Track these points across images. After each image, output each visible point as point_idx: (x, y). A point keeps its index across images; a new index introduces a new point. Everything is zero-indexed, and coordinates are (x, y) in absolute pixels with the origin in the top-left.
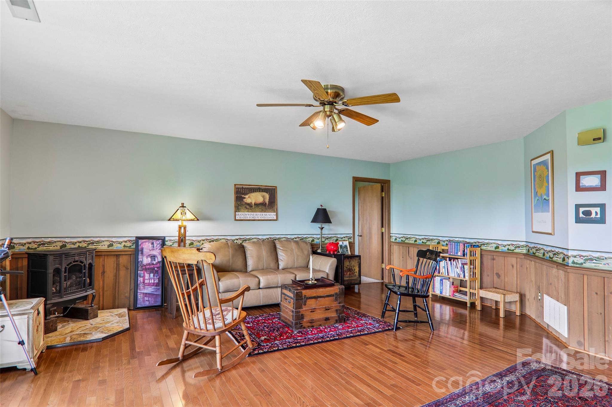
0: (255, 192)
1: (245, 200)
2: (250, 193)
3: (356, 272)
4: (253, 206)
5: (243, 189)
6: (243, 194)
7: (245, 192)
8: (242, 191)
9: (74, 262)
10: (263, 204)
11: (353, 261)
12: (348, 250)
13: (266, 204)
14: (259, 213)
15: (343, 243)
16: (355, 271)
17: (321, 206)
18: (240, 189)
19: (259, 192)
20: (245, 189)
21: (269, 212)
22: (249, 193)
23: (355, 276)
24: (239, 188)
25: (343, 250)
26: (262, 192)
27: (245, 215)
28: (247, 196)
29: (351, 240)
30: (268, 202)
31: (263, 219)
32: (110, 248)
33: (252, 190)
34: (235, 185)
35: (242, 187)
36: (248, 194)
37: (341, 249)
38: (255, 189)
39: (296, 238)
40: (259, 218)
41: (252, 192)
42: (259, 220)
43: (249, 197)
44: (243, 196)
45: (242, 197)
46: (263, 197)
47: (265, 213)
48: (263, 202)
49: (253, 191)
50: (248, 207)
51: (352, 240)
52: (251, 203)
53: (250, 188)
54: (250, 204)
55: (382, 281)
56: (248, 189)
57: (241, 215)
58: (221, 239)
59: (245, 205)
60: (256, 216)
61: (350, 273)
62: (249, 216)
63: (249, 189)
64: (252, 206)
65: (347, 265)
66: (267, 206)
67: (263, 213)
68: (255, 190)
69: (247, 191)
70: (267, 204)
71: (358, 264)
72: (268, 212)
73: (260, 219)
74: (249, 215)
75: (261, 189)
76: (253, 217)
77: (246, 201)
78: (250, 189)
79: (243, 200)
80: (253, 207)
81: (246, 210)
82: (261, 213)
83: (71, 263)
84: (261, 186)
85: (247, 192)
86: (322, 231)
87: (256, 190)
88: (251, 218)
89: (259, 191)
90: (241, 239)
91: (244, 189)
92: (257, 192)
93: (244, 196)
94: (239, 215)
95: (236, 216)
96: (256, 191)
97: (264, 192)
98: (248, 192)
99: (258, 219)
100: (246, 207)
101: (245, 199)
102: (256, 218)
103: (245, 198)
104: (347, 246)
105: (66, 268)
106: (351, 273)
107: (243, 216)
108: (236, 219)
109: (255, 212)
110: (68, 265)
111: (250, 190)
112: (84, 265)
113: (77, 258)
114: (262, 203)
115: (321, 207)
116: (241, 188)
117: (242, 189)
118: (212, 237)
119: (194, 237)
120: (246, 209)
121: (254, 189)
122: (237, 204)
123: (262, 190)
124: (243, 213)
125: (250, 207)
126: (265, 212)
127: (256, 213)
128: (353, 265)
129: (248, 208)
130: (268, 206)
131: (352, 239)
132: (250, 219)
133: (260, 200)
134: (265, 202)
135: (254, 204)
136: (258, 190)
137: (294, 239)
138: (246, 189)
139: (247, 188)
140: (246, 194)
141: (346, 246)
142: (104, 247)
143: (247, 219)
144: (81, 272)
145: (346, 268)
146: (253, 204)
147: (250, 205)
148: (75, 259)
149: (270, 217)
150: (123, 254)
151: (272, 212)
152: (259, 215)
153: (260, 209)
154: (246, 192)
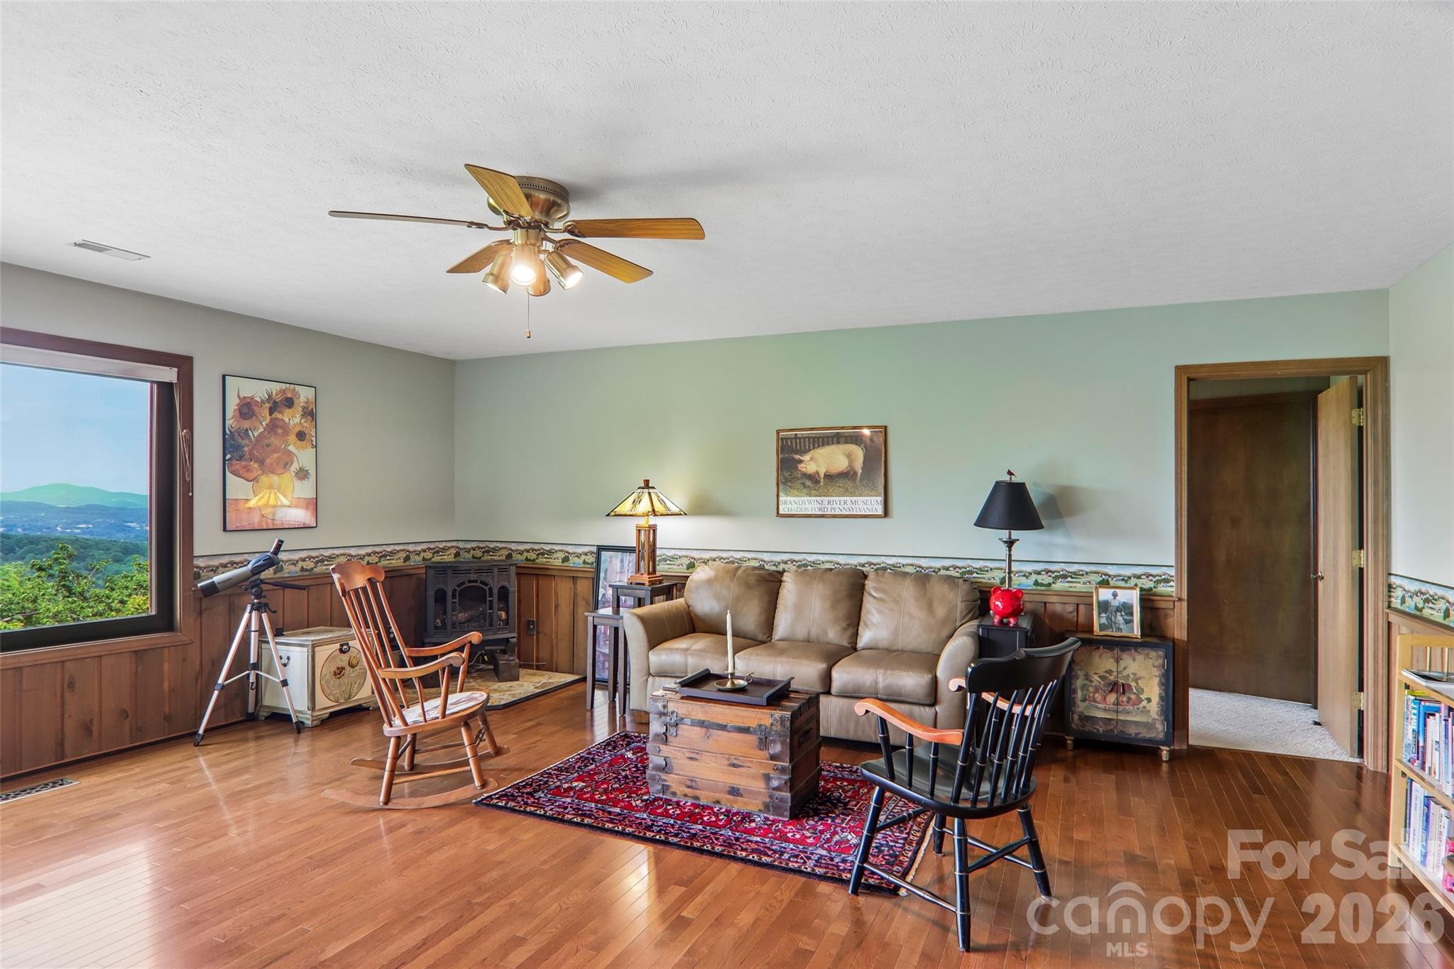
0: (828, 444)
1: (802, 467)
2: (814, 449)
3: (1149, 700)
4: (822, 480)
5: (796, 441)
6: (797, 452)
7: (803, 448)
8: (794, 445)
9: (470, 582)
10: (847, 475)
11: (1134, 660)
12: (1132, 621)
13: (855, 474)
14: (837, 499)
15: (1115, 595)
16: (1143, 697)
17: (1010, 473)
18: (789, 441)
19: (838, 445)
20: (802, 440)
21: (865, 496)
22: (812, 447)
23: (1145, 711)
24: (787, 439)
25: (1108, 618)
26: (846, 443)
27: (801, 503)
28: (806, 458)
29: (1170, 589)
30: (862, 468)
31: (845, 513)
32: (565, 564)
33: (819, 440)
34: (778, 432)
35: (794, 436)
36: (810, 450)
37: (1103, 615)
38: (828, 437)
39: (947, 569)
40: (837, 510)
41: (818, 446)
42: (834, 516)
43: (811, 459)
44: (797, 457)
45: (793, 458)
46: (849, 456)
47: (854, 499)
48: (849, 468)
49: (821, 444)
50: (808, 483)
51: (1173, 589)
52: (817, 473)
53: (814, 436)
54: (814, 476)
55: (1357, 760)
56: (809, 438)
57: (793, 502)
58: (749, 560)
59: (801, 478)
60: (829, 507)
61: (1117, 699)
62: (810, 507)
63: (811, 440)
64: (820, 482)
65: (1108, 668)
66: (858, 479)
67: (848, 499)
68: (826, 439)
69: (807, 443)
70: (859, 474)
71: (1158, 673)
72: (860, 495)
73: (840, 513)
74: (810, 502)
75: (842, 437)
76: (820, 509)
77: (804, 469)
78: (814, 438)
79: (797, 468)
80: (822, 484)
81: (805, 491)
82: (843, 499)
83: (464, 583)
84: (843, 428)
85: (807, 448)
86: (1010, 551)
87: (830, 439)
88: (817, 509)
89: (838, 443)
90: (794, 561)
91: (800, 441)
92: (833, 443)
93: (801, 458)
94: (785, 503)
95: (780, 506)
96: (831, 443)
97: (852, 443)
98: (809, 447)
99: (833, 513)
100: (803, 484)
101: (802, 465)
102: (829, 510)
103: (801, 461)
104: (1131, 607)
105: (455, 591)
106: (1125, 699)
107: (795, 506)
108: (780, 512)
109: (825, 496)
110: (459, 586)
111: (814, 442)
112: (490, 589)
113: (473, 577)
114: (845, 473)
115: (1007, 478)
116: (791, 439)
117: (794, 440)
118: (731, 553)
119: (695, 552)
120: (805, 487)
121: (823, 438)
122: (784, 476)
123: (846, 437)
124: (796, 499)
125: (813, 483)
126: (853, 494)
127: (828, 498)
128: (1134, 674)
129: (809, 487)
130: (862, 480)
131: (1172, 583)
132: (814, 513)
133: (841, 464)
134: (852, 469)
135: (825, 475)
136: (835, 439)
137: (939, 570)
138: (804, 438)
139: (807, 436)
140: (806, 452)
141: (1126, 608)
142: (556, 561)
143: (805, 513)
144: (484, 601)
145: (1102, 678)
146: (822, 476)
147: (813, 478)
148: (469, 577)
149: (865, 507)
150: (580, 575)
151: (871, 496)
152: (839, 503)
153: (840, 487)
154: (805, 447)
